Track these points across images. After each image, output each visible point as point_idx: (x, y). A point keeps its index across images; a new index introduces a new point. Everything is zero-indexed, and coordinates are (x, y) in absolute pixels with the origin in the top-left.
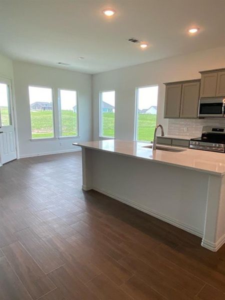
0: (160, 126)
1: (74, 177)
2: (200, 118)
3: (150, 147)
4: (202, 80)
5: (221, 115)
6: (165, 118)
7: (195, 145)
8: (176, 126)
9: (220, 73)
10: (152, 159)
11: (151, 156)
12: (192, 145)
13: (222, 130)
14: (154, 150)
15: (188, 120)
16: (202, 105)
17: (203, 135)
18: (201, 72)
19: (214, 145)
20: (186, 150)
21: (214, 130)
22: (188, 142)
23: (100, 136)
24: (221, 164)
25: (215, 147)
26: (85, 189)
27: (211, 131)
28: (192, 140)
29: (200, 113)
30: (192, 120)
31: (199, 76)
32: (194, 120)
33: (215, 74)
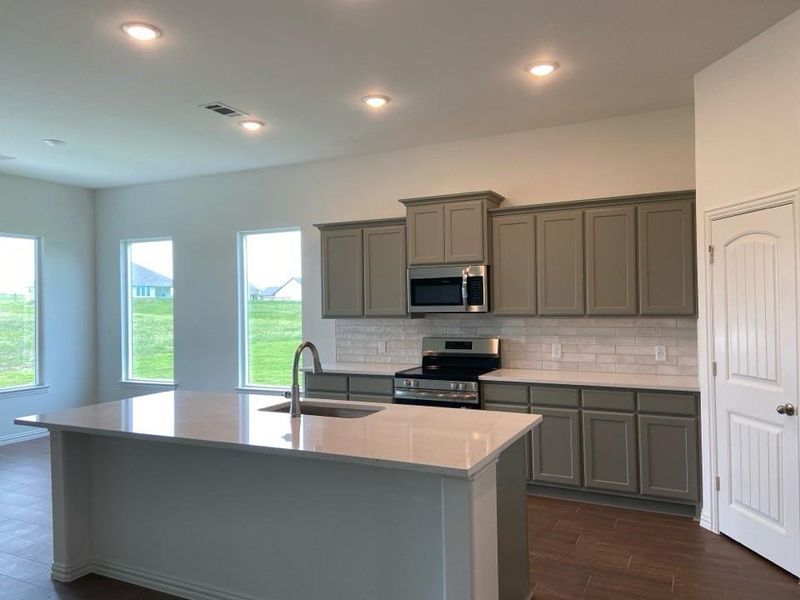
0: (309, 345)
1: (23, 537)
2: (415, 315)
3: (283, 409)
4: (409, 222)
5: (462, 308)
6: (326, 316)
7: (408, 389)
8: (359, 337)
9: (449, 206)
10: (288, 445)
11: (287, 437)
12: (400, 388)
13: (468, 345)
14: (294, 416)
15: (385, 321)
16: (416, 284)
17: (427, 360)
18: (406, 202)
19: (452, 385)
20: (384, 408)
21: (449, 345)
22: (390, 381)
23: (124, 380)
24: (476, 436)
25: (456, 391)
26: (63, 578)
27: (442, 349)
28: (399, 375)
29: (413, 304)
30: (395, 320)
31: (401, 212)
32: (401, 322)
33: (438, 207)
